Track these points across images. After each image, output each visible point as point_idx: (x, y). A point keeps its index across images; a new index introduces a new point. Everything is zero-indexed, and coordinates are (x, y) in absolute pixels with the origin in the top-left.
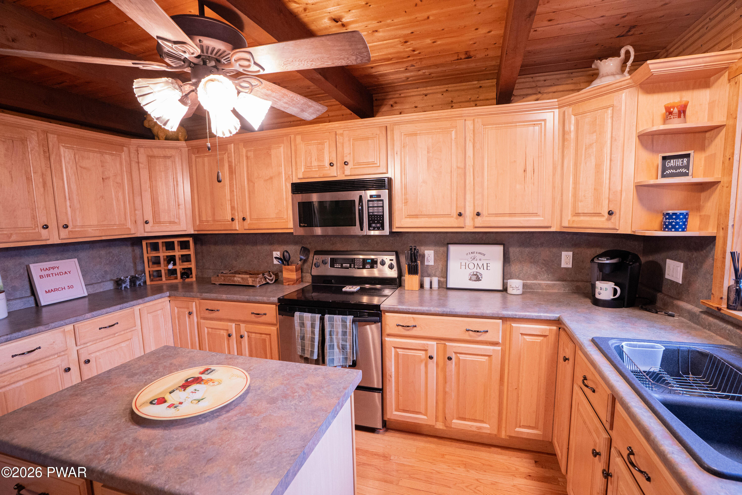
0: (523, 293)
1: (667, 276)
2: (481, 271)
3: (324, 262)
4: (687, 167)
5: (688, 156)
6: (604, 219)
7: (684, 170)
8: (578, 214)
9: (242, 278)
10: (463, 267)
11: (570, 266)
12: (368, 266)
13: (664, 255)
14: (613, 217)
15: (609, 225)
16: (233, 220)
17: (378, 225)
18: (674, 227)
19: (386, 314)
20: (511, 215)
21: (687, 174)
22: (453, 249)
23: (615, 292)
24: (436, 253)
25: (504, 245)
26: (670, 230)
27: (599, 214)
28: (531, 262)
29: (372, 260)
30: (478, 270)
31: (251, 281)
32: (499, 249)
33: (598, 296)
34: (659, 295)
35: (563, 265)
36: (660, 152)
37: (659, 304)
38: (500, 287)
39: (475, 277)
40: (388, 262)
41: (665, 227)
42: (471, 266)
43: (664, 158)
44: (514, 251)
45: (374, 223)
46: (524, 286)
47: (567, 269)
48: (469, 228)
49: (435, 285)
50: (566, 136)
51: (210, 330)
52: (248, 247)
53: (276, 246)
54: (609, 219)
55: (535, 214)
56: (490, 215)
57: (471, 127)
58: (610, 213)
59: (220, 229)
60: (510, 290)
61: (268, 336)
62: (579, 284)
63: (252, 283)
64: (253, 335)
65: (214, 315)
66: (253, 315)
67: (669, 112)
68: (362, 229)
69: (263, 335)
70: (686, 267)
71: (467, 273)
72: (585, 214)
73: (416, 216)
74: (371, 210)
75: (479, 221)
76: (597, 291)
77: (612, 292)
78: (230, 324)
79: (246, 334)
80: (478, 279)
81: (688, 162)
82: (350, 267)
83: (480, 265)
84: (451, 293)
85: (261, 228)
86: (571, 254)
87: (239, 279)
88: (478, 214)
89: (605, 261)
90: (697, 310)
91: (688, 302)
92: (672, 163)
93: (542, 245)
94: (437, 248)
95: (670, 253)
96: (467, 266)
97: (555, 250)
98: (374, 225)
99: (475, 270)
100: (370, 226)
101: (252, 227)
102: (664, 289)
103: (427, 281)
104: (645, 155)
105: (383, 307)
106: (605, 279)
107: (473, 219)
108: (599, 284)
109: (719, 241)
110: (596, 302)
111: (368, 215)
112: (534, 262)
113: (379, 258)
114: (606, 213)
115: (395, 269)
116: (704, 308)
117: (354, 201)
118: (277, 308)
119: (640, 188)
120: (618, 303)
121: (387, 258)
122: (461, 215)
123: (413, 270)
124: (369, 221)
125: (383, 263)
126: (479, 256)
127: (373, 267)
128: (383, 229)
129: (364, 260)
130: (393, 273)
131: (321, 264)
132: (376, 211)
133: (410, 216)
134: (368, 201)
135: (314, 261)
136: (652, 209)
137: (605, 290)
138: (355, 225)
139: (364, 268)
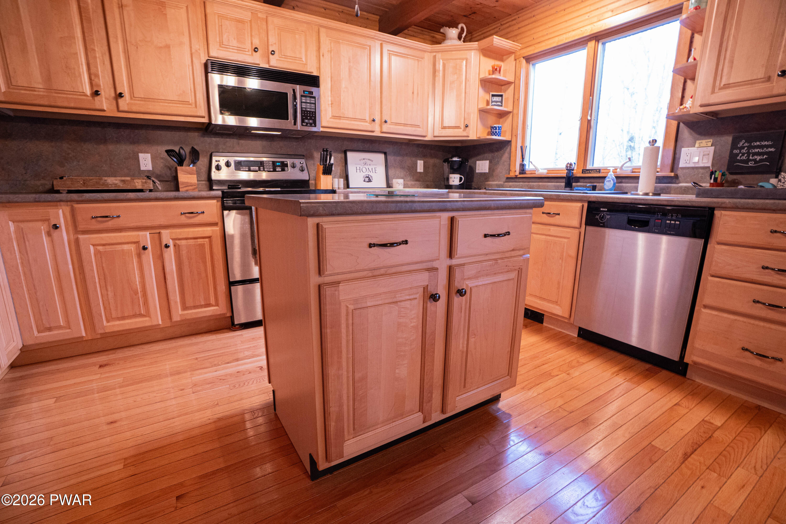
1: (477, 171)
2: (371, 174)
3: (228, 164)
4: (502, 103)
5: (501, 96)
6: (461, 130)
7: (500, 104)
8: (444, 128)
9: (123, 181)
10: (358, 171)
11: (422, 171)
12: (278, 169)
13: (475, 159)
14: (467, 128)
15: (465, 134)
16: (96, 93)
17: (311, 121)
18: (497, 134)
20: (405, 125)
21: (502, 106)
22: (349, 154)
23: (461, 179)
24: (335, 159)
25: (385, 154)
27: (458, 127)
28: (401, 168)
29: (282, 163)
30: (369, 173)
31: (140, 184)
32: (382, 156)
33: (451, 183)
35: (419, 171)
36: (490, 92)
38: (385, 186)
39: (368, 179)
40: (298, 165)
41: (493, 134)
42: (364, 170)
43: (493, 96)
45: (307, 119)
46: (404, 184)
47: (420, 173)
48: (377, 133)
49: (342, 185)
50: (437, 73)
52: (87, 146)
53: (142, 147)
54: (464, 130)
55: (418, 126)
56: (392, 123)
57: (379, 50)
58: (467, 126)
60: (394, 185)
61: (207, 240)
62: (428, 183)
63: (143, 186)
64: (183, 242)
65: (110, 224)
66: (183, 216)
67: (494, 68)
68: (295, 124)
69: (199, 240)
70: (490, 162)
71: (361, 176)
72: (449, 127)
73: (339, 118)
74: (304, 106)
75: (386, 128)
76: (451, 180)
77: (458, 179)
78: (141, 233)
79: (171, 243)
80: (370, 181)
81: (502, 99)
82: (260, 170)
83: (370, 169)
86: (422, 162)
87: (117, 182)
88: (386, 122)
89: (455, 159)
90: (500, 182)
91: (492, 181)
92: (495, 98)
93: (407, 155)
94: (336, 155)
95: (479, 157)
96: (361, 170)
97: (414, 159)
98: (306, 121)
99: (367, 173)
100: (303, 121)
101: (134, 109)
102: (475, 179)
103: (336, 180)
104: (483, 91)
106: (454, 171)
107: (381, 124)
108: (452, 176)
109: (513, 144)
110: (449, 187)
111: (302, 111)
112: (403, 168)
113: (289, 162)
114: (462, 126)
115: (306, 171)
116: (504, 179)
117: (286, 94)
118: (219, 203)
119: (483, 112)
120: (461, 187)
121: (297, 162)
122: (374, 120)
123: (328, 171)
124: (302, 116)
125: (294, 166)
126: (369, 162)
127: (283, 170)
128: (315, 126)
129: (274, 163)
130: (304, 176)
131: (224, 168)
132: (309, 107)
133: (334, 117)
134: (302, 96)
135: (214, 164)
136: (484, 125)
137: (455, 179)
138: (288, 119)
139: (274, 170)
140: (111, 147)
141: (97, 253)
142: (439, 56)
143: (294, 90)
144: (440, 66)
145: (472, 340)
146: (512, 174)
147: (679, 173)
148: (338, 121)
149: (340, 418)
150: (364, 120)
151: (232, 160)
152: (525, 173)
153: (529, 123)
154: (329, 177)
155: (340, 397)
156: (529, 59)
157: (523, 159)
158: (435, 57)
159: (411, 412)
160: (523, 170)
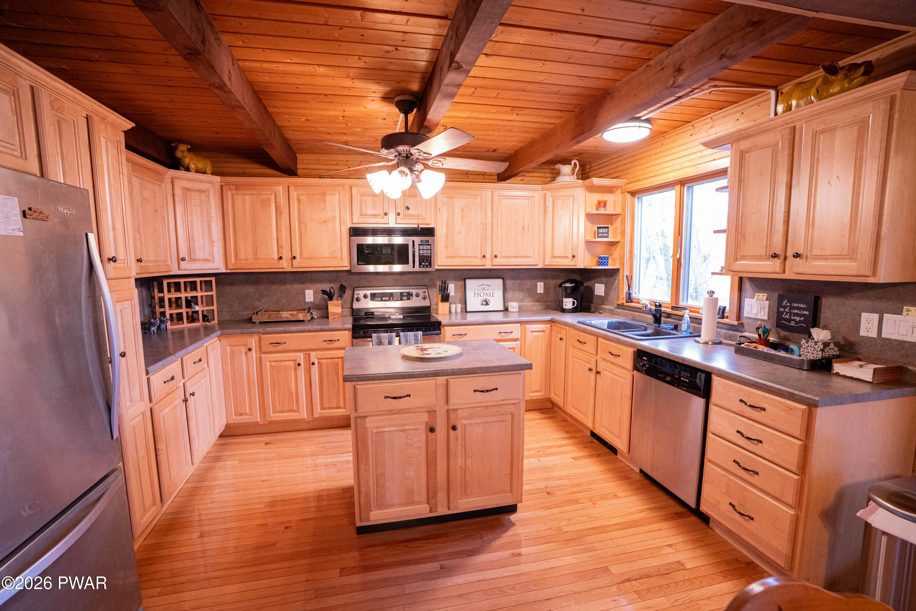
0: (519, 311)
1: (596, 293)
2: (489, 298)
3: (365, 296)
4: (608, 233)
5: (608, 228)
6: (569, 260)
7: (606, 235)
8: (554, 257)
9: (292, 315)
10: (476, 296)
11: (542, 292)
12: (405, 298)
13: (593, 281)
14: (575, 258)
15: (572, 263)
16: (281, 258)
17: (427, 264)
18: (603, 264)
19: (445, 328)
20: (516, 257)
21: (608, 237)
22: (468, 282)
23: (574, 303)
24: (456, 286)
25: (503, 279)
26: (602, 265)
27: (567, 257)
28: (519, 290)
29: (408, 293)
30: (487, 297)
31: (302, 316)
32: (500, 281)
33: (564, 307)
34: (592, 305)
35: (539, 292)
36: (597, 224)
37: (593, 309)
38: (502, 309)
39: (485, 302)
40: (422, 295)
41: (600, 264)
42: (482, 294)
43: (598, 228)
44: (509, 282)
45: (424, 262)
46: (519, 307)
47: (540, 294)
48: (488, 266)
49: (459, 310)
50: (547, 209)
51: (273, 363)
52: (275, 287)
53: (307, 285)
54: (572, 260)
55: (529, 257)
56: (502, 257)
57: (490, 196)
58: (573, 257)
59: (263, 267)
60: (510, 309)
61: (341, 360)
62: (549, 303)
63: (303, 317)
64: (324, 361)
65: (280, 348)
66: (325, 343)
67: (599, 203)
68: (414, 267)
69: (335, 360)
70: (606, 287)
71: (479, 300)
72: (559, 257)
73: (453, 257)
74: (421, 252)
75: (497, 261)
76: (564, 304)
77: (572, 303)
78: (298, 354)
79: (316, 362)
80: (487, 304)
81: (608, 231)
82: (389, 300)
83: (488, 294)
84: (468, 314)
85: (313, 266)
86: (542, 283)
87: (288, 315)
88: (496, 256)
89: (568, 285)
90: (612, 308)
91: (608, 305)
92: (601, 230)
93: (526, 278)
94: (457, 282)
95: (597, 280)
96: (479, 295)
97: (533, 281)
98: (423, 264)
99: (485, 297)
100: (420, 264)
101: (302, 265)
102: (594, 301)
103: (453, 306)
104: (589, 225)
105: (444, 322)
106: (567, 296)
107: (492, 260)
108: (565, 300)
109: (621, 271)
110: (564, 311)
111: (419, 256)
112: (521, 290)
113: (414, 292)
114: (571, 257)
115: (427, 300)
116: (616, 305)
117: (408, 245)
118: (351, 333)
119: (588, 242)
120: (575, 310)
121: (421, 291)
122: (484, 257)
123: (445, 298)
124: (420, 260)
125: (417, 295)
126: (486, 287)
127: (408, 299)
128: (431, 267)
129: (401, 294)
130: (426, 303)
131: (362, 299)
132: (426, 253)
133: (448, 257)
134: (420, 245)
135: (356, 296)
136: (592, 254)
137: (568, 303)
138: (408, 264)
139: (402, 300)
140: (288, 287)
141: (271, 366)
142: (548, 194)
143: (413, 241)
144: (550, 204)
146: (620, 302)
147: (744, 321)
148: (452, 260)
150: (476, 257)
151: (369, 292)
152: (632, 302)
153: (636, 252)
154: (446, 305)
156: (633, 194)
157: (629, 287)
158: (545, 194)
159: (419, 503)
160: (629, 299)
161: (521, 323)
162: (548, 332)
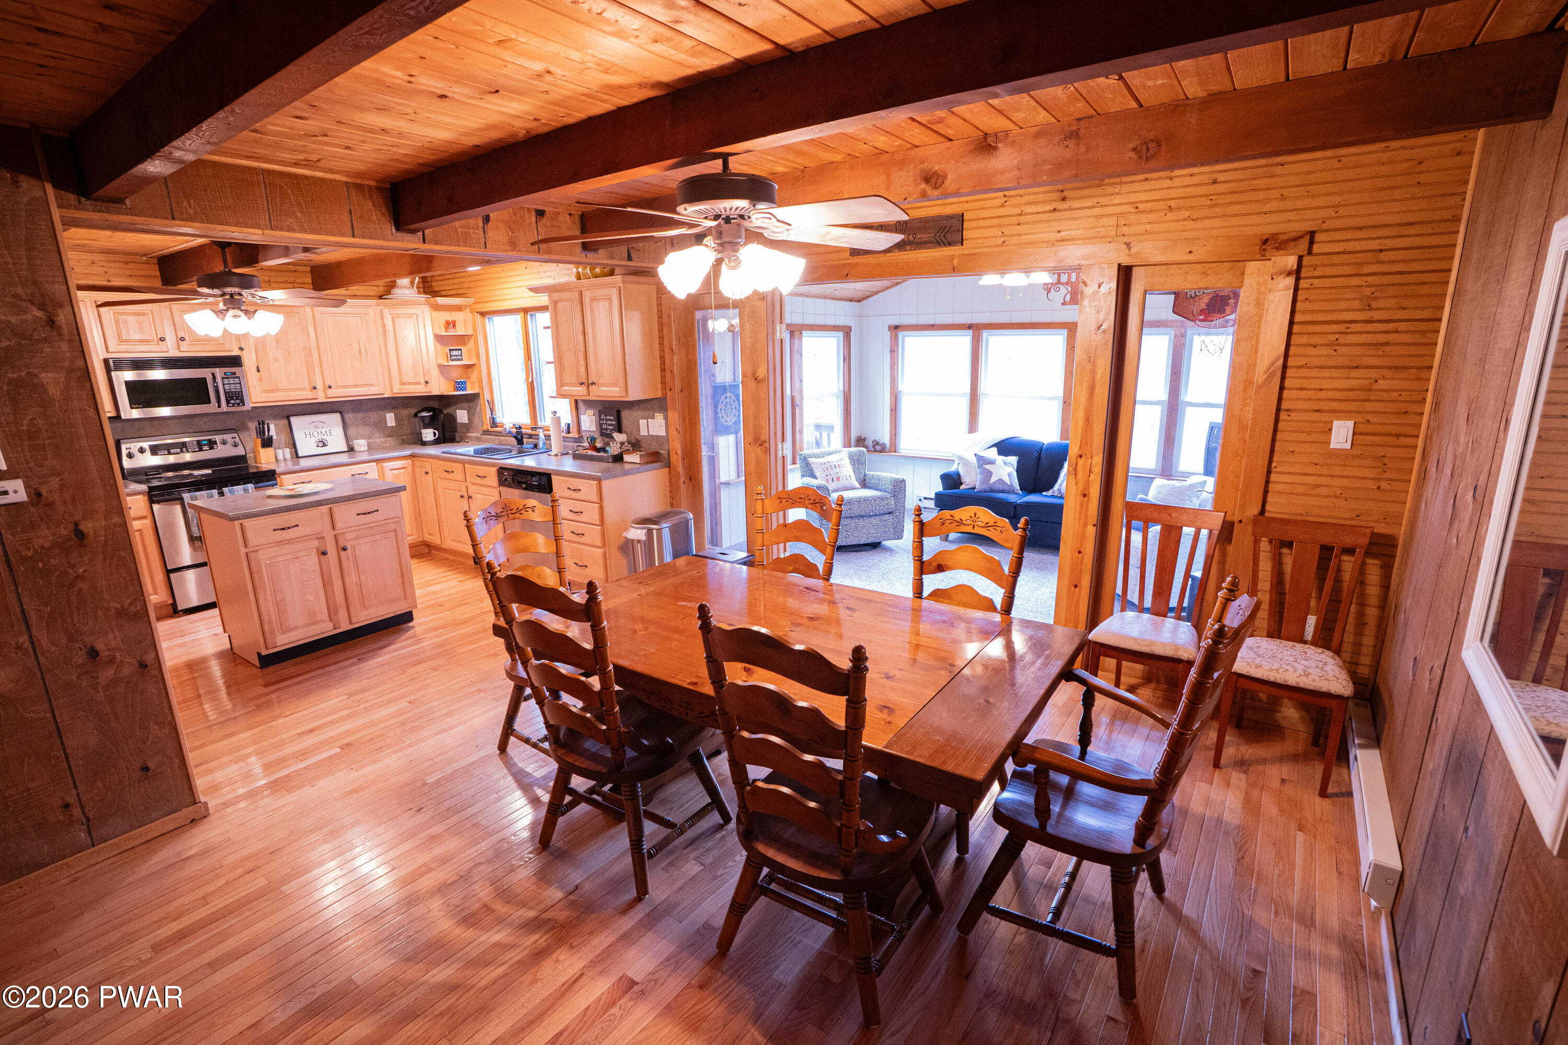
0: (369, 450)
1: (459, 421)
2: (325, 437)
3: (142, 450)
4: (461, 355)
5: (460, 350)
6: (422, 386)
7: (460, 357)
8: (403, 384)
10: (308, 436)
11: (394, 424)
12: (205, 448)
13: (454, 407)
15: (426, 390)
17: (238, 401)
18: (461, 389)
19: (282, 476)
20: (356, 386)
21: (462, 360)
22: (293, 419)
23: (435, 434)
24: (276, 426)
25: (341, 413)
26: (460, 391)
27: (419, 383)
28: (364, 425)
29: (210, 441)
30: (323, 437)
32: (337, 416)
33: (424, 439)
34: (457, 434)
35: (389, 424)
36: (448, 346)
37: (458, 439)
38: (346, 449)
39: (321, 443)
40: (230, 441)
41: (457, 389)
42: (316, 434)
43: (449, 350)
44: (349, 417)
45: (233, 400)
46: (368, 444)
47: (392, 427)
48: (322, 399)
49: (288, 456)
50: (386, 328)
54: (425, 386)
55: (373, 385)
56: (338, 387)
57: (311, 314)
58: (427, 383)
60: (357, 448)
62: (404, 437)
67: (448, 323)
68: (219, 407)
70: (468, 413)
71: (313, 441)
72: (409, 384)
73: (272, 391)
74: (227, 387)
75: (331, 393)
76: (423, 436)
77: (432, 434)
80: (324, 445)
81: (461, 353)
82: (182, 452)
83: (324, 432)
84: (301, 460)
86: (393, 415)
88: (330, 387)
89: (425, 414)
90: (478, 435)
91: (472, 432)
92: (454, 353)
93: (370, 409)
94: (278, 422)
95: (458, 406)
96: (311, 435)
97: (380, 413)
98: (232, 402)
99: (320, 437)
100: (228, 402)
102: (459, 429)
103: (280, 452)
104: (439, 346)
105: (278, 470)
106: (426, 426)
107: (325, 391)
108: (424, 431)
109: (481, 395)
110: (424, 444)
111: (225, 393)
112: (367, 425)
113: (218, 438)
114: (423, 382)
115: (240, 446)
116: (481, 432)
117: (205, 379)
118: (146, 498)
119: (440, 367)
120: (437, 442)
121: (228, 437)
122: (315, 388)
123: (267, 443)
124: (226, 398)
125: (224, 443)
126: (320, 425)
127: (211, 448)
128: (244, 405)
129: (198, 442)
130: (240, 451)
131: (137, 454)
132: (233, 388)
133: (266, 391)
134: (223, 378)
135: (124, 452)
136: (448, 379)
137: (428, 434)
138: (210, 402)
139: (201, 450)
142: (386, 311)
143: (213, 374)
144: (389, 323)
145: (363, 577)
146: (485, 428)
148: (271, 394)
149: (270, 623)
150: (303, 389)
151: (146, 445)
152: (497, 426)
153: (494, 374)
154: (270, 451)
155: (269, 610)
156: (483, 314)
157: (492, 411)
158: (381, 310)
159: (323, 621)
160: (494, 424)
161: (377, 461)
162: (410, 468)
